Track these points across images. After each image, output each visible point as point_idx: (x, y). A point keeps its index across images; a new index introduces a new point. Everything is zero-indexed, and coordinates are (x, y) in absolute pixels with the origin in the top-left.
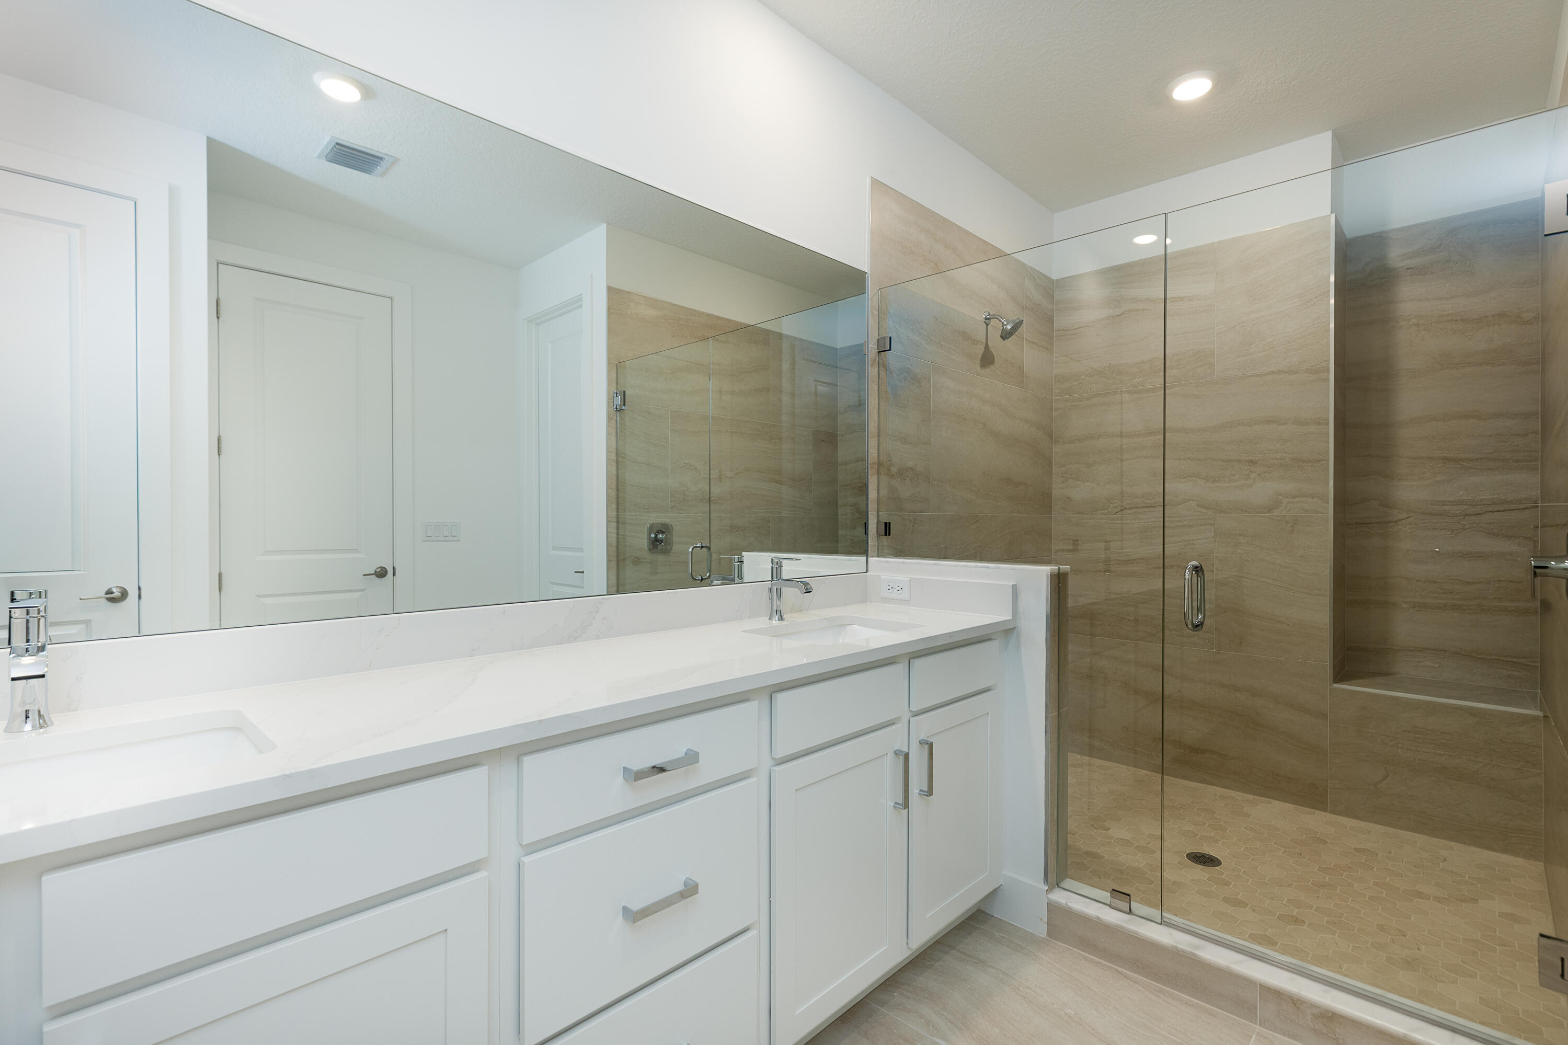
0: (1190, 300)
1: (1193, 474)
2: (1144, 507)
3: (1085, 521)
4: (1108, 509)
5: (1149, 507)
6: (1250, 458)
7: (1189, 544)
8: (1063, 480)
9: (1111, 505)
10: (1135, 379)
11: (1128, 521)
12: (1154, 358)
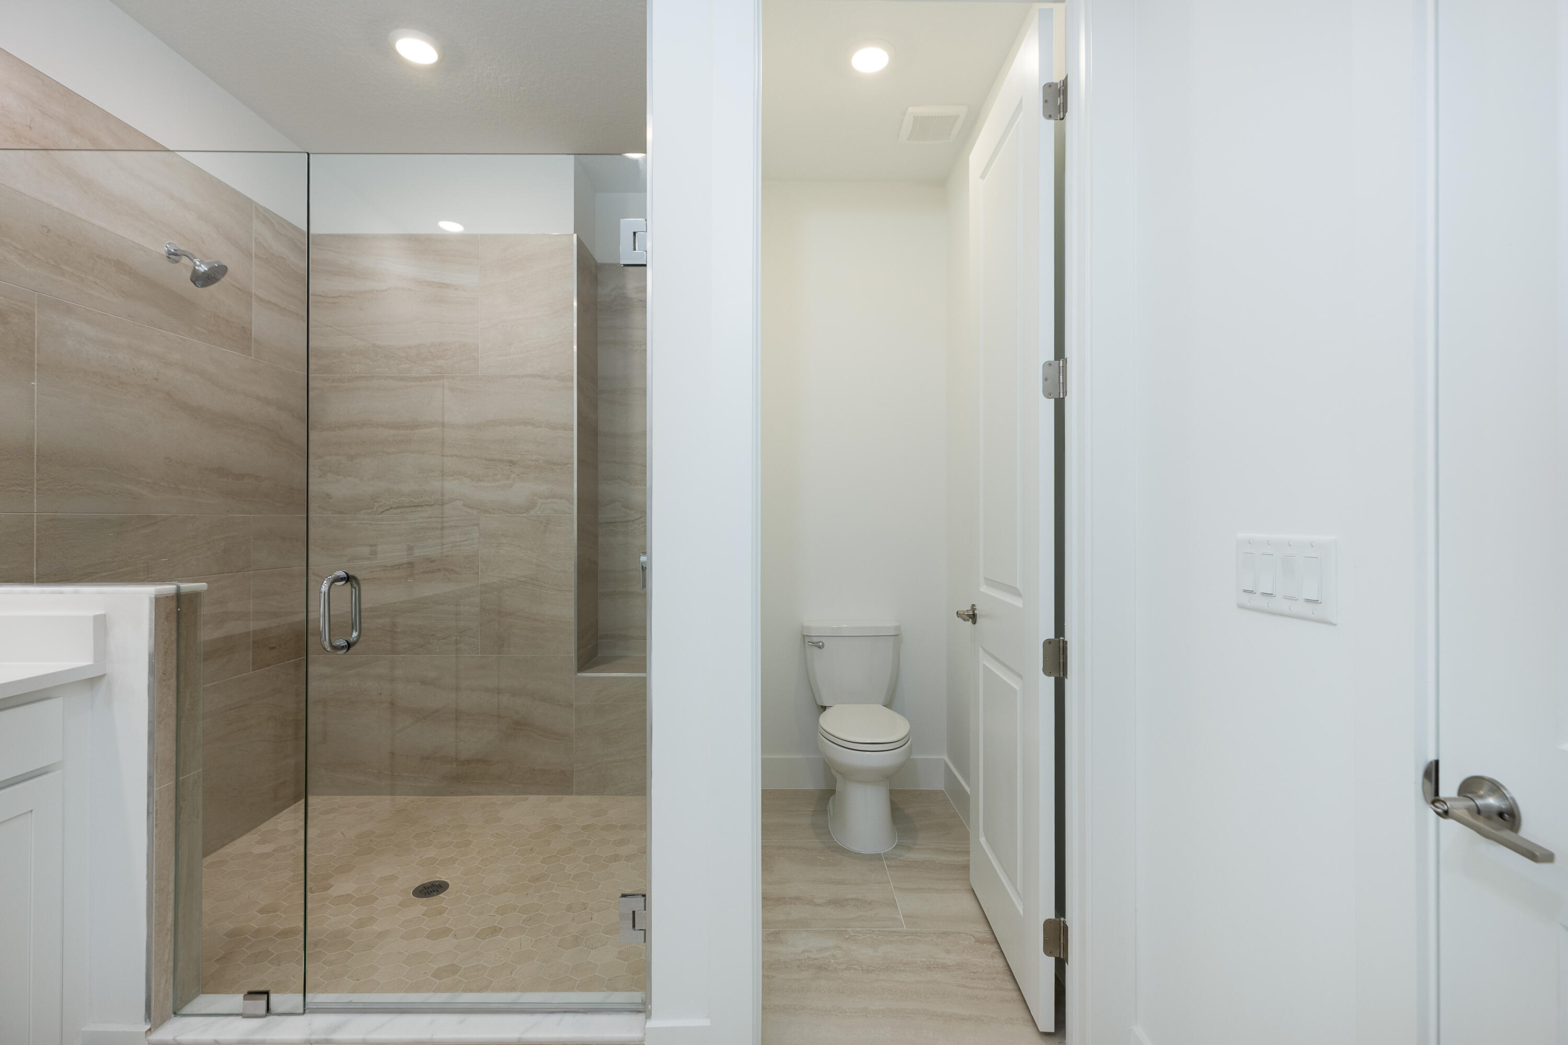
0: (455, 289)
1: (460, 472)
2: (410, 506)
3: (347, 522)
4: (372, 508)
5: (416, 506)
6: (511, 458)
7: (456, 546)
8: (321, 473)
9: (376, 504)
10: (402, 364)
11: (395, 522)
12: (421, 345)
